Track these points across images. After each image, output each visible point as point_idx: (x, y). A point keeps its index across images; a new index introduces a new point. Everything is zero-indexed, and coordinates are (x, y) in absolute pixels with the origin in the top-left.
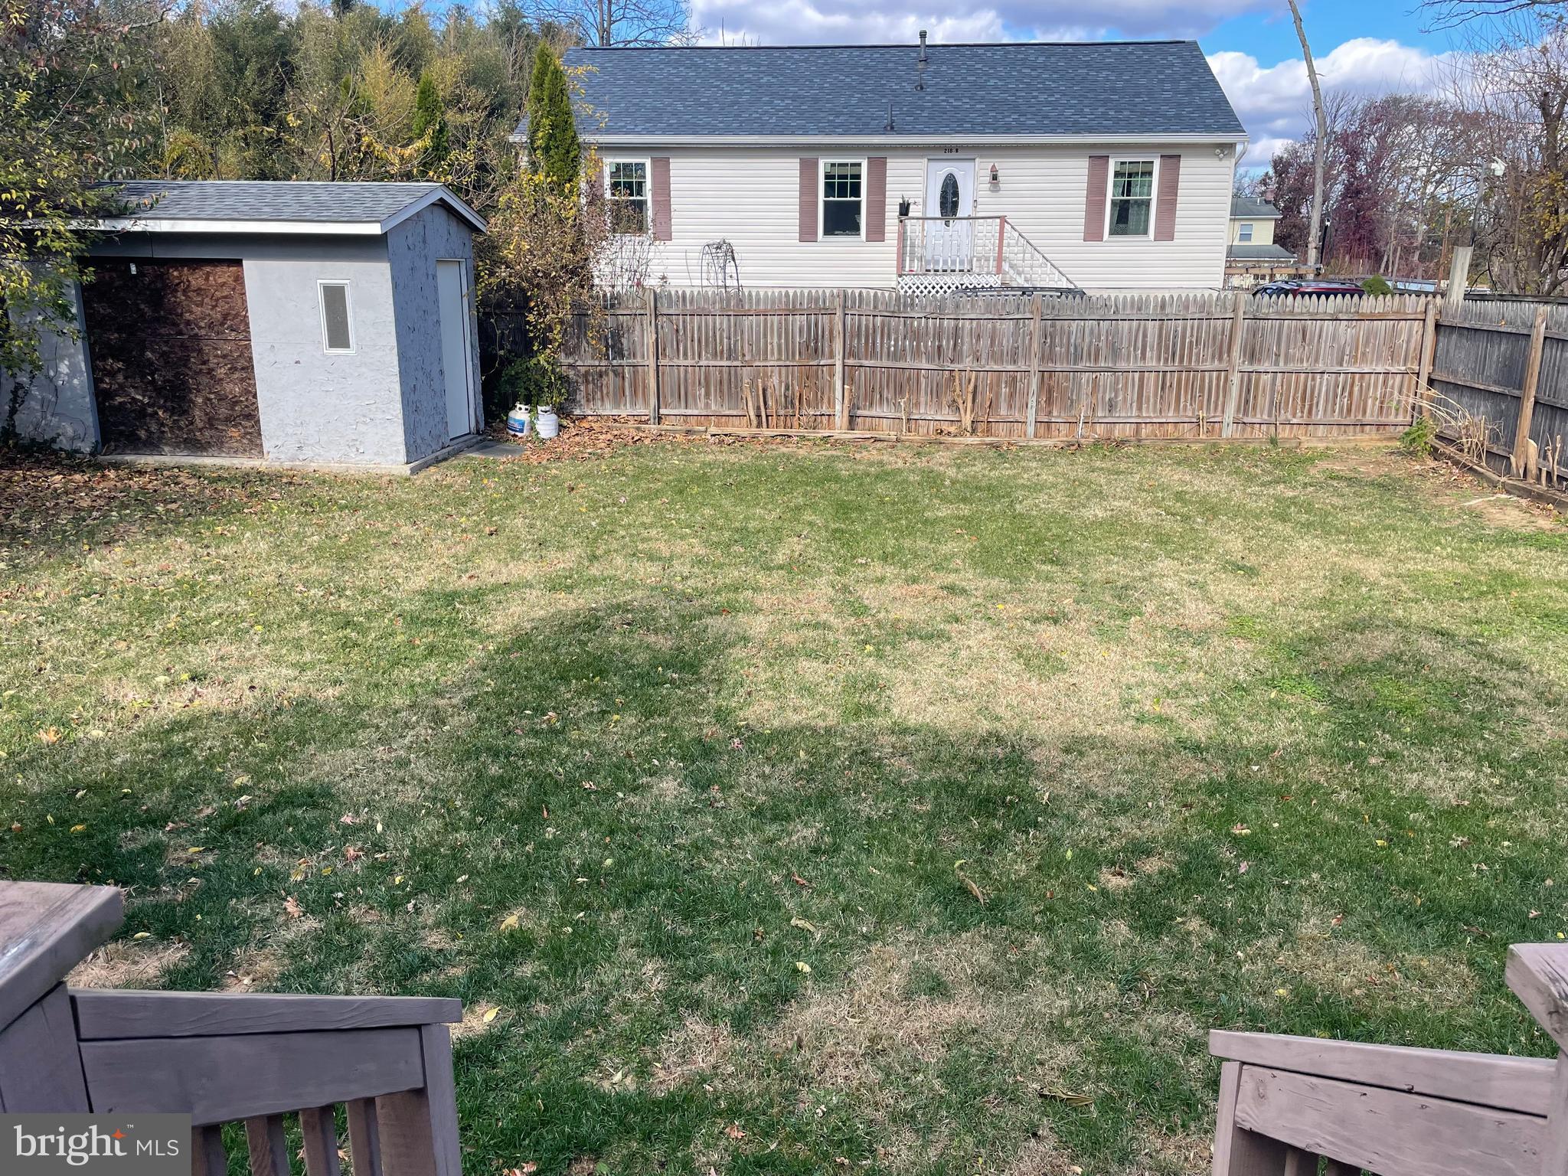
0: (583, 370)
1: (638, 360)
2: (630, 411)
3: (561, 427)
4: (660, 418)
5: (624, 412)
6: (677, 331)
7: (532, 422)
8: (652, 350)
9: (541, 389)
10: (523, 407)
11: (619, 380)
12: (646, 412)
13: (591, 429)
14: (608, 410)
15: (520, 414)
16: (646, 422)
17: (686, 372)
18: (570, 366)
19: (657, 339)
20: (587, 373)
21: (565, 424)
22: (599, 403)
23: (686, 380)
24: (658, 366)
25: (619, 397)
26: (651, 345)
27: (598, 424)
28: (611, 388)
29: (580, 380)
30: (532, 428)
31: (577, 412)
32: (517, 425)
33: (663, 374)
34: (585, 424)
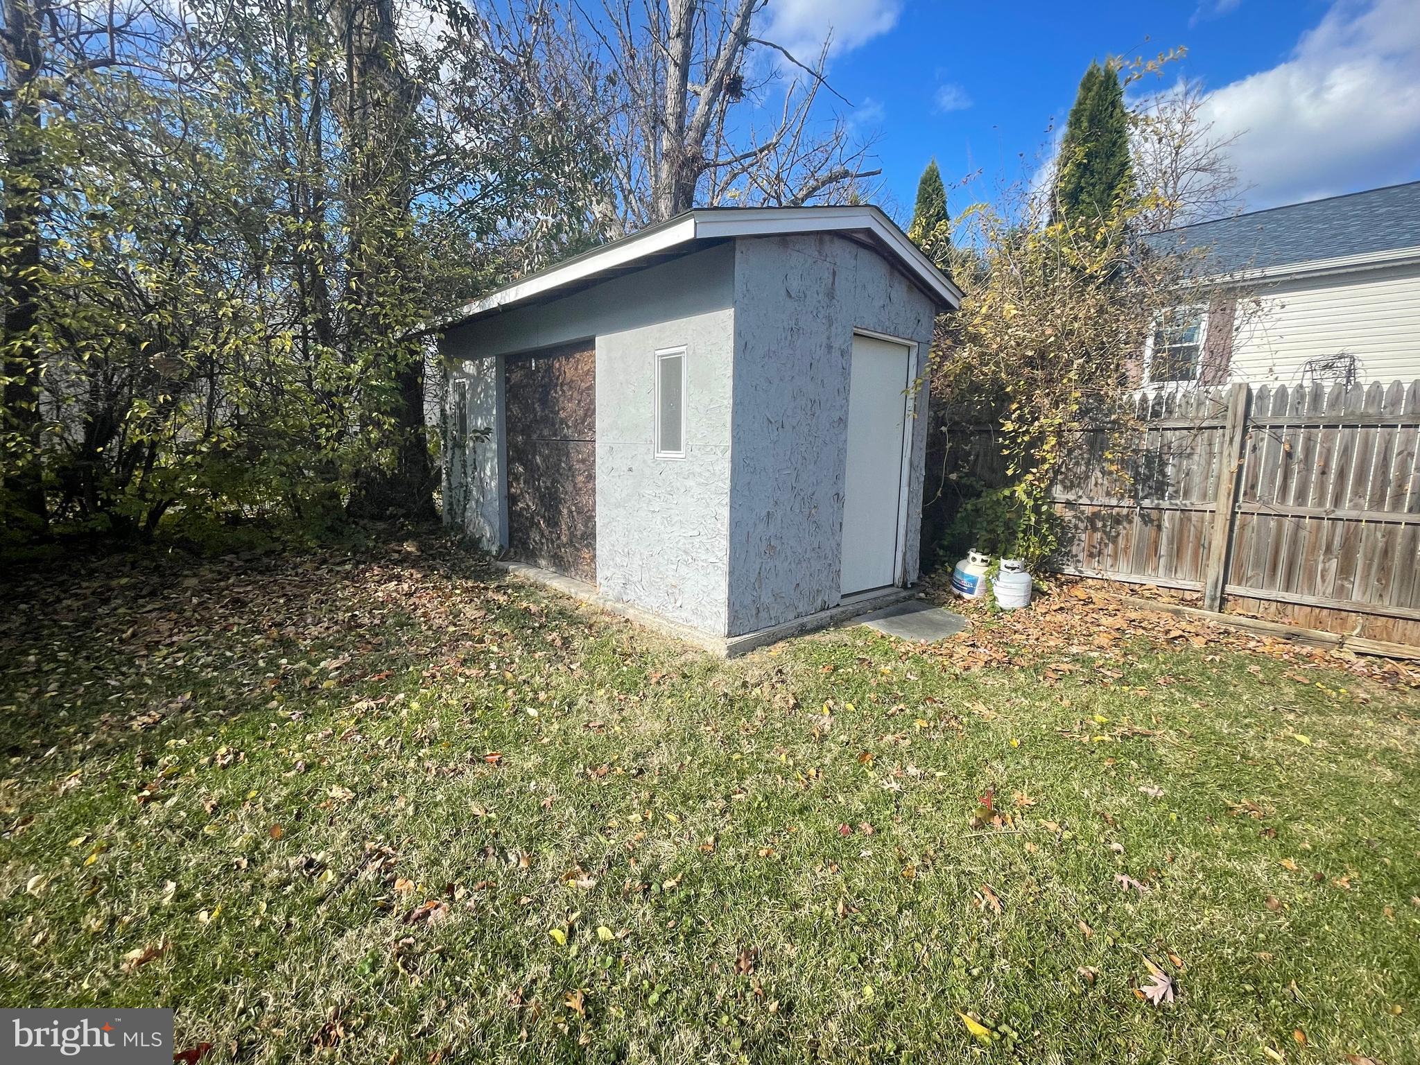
0: (1088, 511)
1: (1195, 501)
2: (1163, 581)
3: (1036, 593)
4: (1224, 601)
5: (1151, 580)
6: (1289, 455)
7: (988, 581)
8: (1226, 486)
9: (1014, 534)
10: (979, 557)
11: (1150, 530)
12: (1198, 586)
13: (1088, 601)
14: (1123, 573)
15: (973, 567)
16: (1193, 603)
17: (1298, 527)
18: (1068, 504)
19: (1240, 467)
20: (1096, 515)
21: (1045, 588)
22: (1109, 561)
23: (1294, 541)
24: (1234, 514)
25: (1146, 555)
26: (1225, 476)
27: (1102, 594)
28: (1134, 542)
29: (1081, 525)
30: (988, 590)
31: (1070, 570)
32: (966, 583)
33: (1243, 527)
34: (1079, 592)
